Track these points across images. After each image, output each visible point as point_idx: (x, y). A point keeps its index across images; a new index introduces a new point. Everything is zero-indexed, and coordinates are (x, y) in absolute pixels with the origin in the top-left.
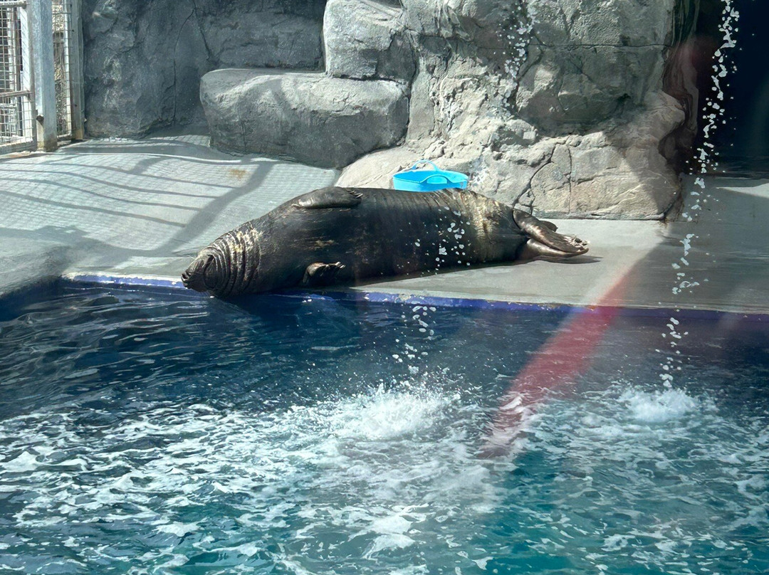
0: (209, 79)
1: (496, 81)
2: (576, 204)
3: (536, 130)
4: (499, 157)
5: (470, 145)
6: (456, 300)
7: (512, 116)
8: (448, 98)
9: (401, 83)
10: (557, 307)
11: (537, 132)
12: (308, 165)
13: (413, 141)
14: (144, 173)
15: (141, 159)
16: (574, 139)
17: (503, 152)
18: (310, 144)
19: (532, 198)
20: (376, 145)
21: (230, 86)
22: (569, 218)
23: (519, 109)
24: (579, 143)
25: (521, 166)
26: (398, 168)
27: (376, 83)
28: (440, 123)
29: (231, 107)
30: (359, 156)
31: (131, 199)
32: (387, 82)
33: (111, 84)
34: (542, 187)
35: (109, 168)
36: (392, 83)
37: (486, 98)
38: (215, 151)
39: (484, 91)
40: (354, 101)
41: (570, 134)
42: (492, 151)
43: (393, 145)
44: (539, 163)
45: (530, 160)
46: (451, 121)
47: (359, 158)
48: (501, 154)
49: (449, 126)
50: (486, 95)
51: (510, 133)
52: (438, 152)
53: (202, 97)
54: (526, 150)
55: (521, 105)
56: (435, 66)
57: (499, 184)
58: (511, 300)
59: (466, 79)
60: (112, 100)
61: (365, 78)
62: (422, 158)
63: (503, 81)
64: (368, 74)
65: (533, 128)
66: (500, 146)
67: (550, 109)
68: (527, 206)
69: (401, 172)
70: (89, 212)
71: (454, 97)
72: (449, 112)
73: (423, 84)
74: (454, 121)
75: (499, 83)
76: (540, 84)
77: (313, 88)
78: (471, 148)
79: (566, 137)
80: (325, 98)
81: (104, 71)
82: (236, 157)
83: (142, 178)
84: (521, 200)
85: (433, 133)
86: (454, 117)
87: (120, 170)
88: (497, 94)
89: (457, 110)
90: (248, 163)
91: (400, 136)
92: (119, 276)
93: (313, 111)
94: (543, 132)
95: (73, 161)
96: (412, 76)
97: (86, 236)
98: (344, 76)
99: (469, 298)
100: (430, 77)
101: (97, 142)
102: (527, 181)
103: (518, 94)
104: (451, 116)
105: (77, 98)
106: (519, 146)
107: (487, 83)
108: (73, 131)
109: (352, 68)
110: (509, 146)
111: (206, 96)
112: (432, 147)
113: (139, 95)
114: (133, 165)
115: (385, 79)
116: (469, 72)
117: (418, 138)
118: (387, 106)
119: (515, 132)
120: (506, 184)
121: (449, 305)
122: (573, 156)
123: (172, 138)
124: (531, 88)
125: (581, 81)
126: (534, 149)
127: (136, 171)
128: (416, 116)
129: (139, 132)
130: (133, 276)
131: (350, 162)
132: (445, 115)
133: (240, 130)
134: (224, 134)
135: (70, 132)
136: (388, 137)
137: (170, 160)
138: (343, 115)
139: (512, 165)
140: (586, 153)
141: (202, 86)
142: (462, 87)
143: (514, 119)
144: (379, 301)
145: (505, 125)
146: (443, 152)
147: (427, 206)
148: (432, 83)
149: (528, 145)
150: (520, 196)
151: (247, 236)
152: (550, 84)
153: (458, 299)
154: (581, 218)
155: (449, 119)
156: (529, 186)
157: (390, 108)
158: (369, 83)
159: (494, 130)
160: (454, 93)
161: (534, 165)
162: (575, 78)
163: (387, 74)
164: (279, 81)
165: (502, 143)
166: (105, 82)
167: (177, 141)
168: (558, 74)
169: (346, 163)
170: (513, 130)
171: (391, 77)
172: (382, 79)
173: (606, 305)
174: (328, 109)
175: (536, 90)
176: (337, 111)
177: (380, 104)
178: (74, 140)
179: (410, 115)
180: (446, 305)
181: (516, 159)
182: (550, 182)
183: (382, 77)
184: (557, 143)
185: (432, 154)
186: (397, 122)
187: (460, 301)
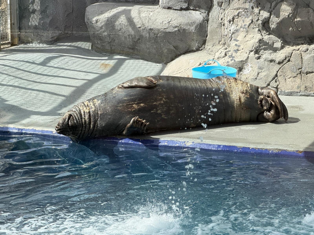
0: (90, 9)
1: (258, 11)
2: (304, 87)
3: (282, 41)
4: (259, 58)
5: (242, 50)
6: (219, 146)
7: (267, 33)
8: (230, 22)
9: (203, 13)
10: (279, 152)
11: (282, 43)
12: (147, 61)
13: (209, 47)
14: (48, 65)
15: (47, 56)
16: (304, 47)
17: (262, 55)
18: (148, 49)
19: (278, 83)
20: (188, 50)
21: (102, 13)
22: (300, 96)
23: (272, 29)
24: (307, 50)
25: (272, 63)
26: (199, 63)
27: (188, 12)
28: (225, 37)
29: (102, 26)
30: (177, 56)
31: (38, 80)
32: (194, 12)
33: (34, 11)
34: (284, 76)
35: (27, 62)
36: (198, 12)
37: (252, 22)
38: (94, 52)
39: (250, 18)
40: (175, 23)
41: (303, 44)
42: (255, 54)
43: (198, 50)
44: (282, 62)
45: (277, 60)
46: (231, 36)
47: (177, 57)
48: (260, 56)
49: (230, 39)
50: (252, 20)
51: (266, 44)
52: (223, 54)
53: (86, 20)
54: (275, 54)
55: (273, 26)
56: (222, 2)
57: (258, 74)
58: (252, 146)
59: (240, 10)
60: (34, 20)
61: (181, 9)
62: (213, 58)
63: (262, 12)
64: (183, 7)
65: (280, 40)
66: (260, 51)
67: (290, 29)
68: (275, 88)
69: (200, 66)
70: (11, 88)
71: (233, 21)
72: (230, 30)
73: (216, 13)
74: (233, 36)
75: (259, 13)
76: (284, 14)
77: (151, 15)
78: (242, 52)
79: (300, 46)
80: (157, 21)
81: (30, 4)
82: (105, 56)
83: (45, 68)
84: (271, 84)
85: (221, 43)
86: (233, 33)
87: (33, 63)
88: (258, 19)
89: (235, 29)
90: (111, 59)
91: (202, 44)
92: (23, 128)
93: (150, 29)
94: (286, 43)
95: (7, 57)
96: (209, 8)
97: (6, 103)
98: (169, 8)
99: (227, 145)
100: (220, 8)
101: (25, 46)
102: (275, 73)
103: (271, 20)
104: (231, 33)
105: (14, 19)
106: (271, 51)
107: (252, 13)
108: (12, 39)
109: (174, 3)
110: (265, 52)
111: (88, 19)
112: (220, 52)
113: (51, 18)
114: (42, 60)
115: (193, 10)
116: (242, 6)
117: (212, 45)
118: (194, 26)
119: (269, 43)
120: (262, 75)
121: (214, 149)
122: (303, 58)
123: (69, 44)
124: (278, 16)
125: (308, 12)
126: (280, 53)
127: (44, 63)
128: (211, 32)
129: (50, 40)
130: (31, 128)
131: (172, 60)
132: (228, 32)
133: (108, 39)
134: (99, 42)
135: (10, 40)
136: (195, 45)
137: (65, 57)
138: (168, 31)
139: (266, 63)
140: (311, 56)
141: (87, 13)
142: (238, 15)
143: (269, 34)
144: (173, 145)
145: (263, 38)
146: (226, 55)
147: (206, 87)
148: (221, 12)
149: (276, 50)
150: (270, 82)
151: (91, 103)
152: (290, 14)
153: (220, 145)
154: (308, 96)
155: (230, 35)
156: (276, 75)
157: (196, 27)
158: (184, 12)
159: (256, 42)
160: (233, 19)
161: (279, 63)
162: (305, 10)
163: (195, 7)
164: (130, 10)
165: (261, 50)
166: (31, 10)
167: (72, 46)
168: (295, 8)
169: (170, 60)
170: (267, 42)
171: (197, 9)
172: (191, 10)
173: (309, 150)
174: (159, 27)
175: (281, 18)
176: (164, 29)
177: (190, 25)
178: (13, 45)
179: (208, 31)
180: (213, 149)
181: (269, 59)
182: (289, 74)
183: (192, 8)
184: (294, 50)
185: (219, 55)
186: (200, 36)
187: (222, 146)
